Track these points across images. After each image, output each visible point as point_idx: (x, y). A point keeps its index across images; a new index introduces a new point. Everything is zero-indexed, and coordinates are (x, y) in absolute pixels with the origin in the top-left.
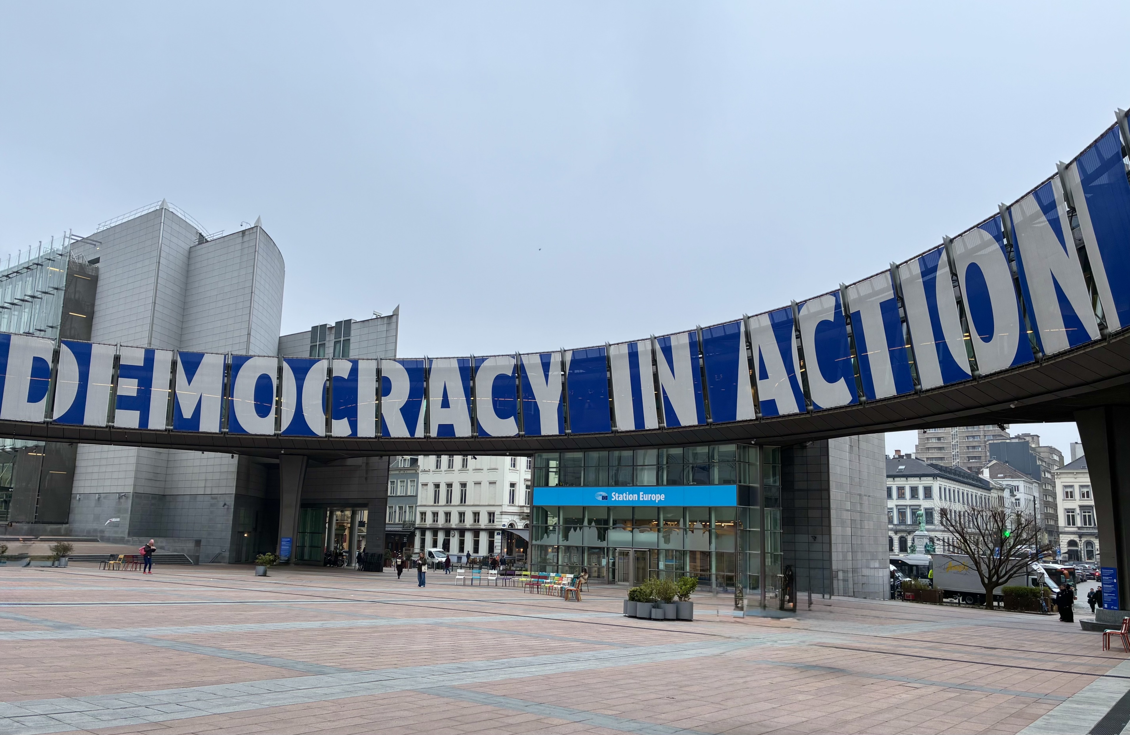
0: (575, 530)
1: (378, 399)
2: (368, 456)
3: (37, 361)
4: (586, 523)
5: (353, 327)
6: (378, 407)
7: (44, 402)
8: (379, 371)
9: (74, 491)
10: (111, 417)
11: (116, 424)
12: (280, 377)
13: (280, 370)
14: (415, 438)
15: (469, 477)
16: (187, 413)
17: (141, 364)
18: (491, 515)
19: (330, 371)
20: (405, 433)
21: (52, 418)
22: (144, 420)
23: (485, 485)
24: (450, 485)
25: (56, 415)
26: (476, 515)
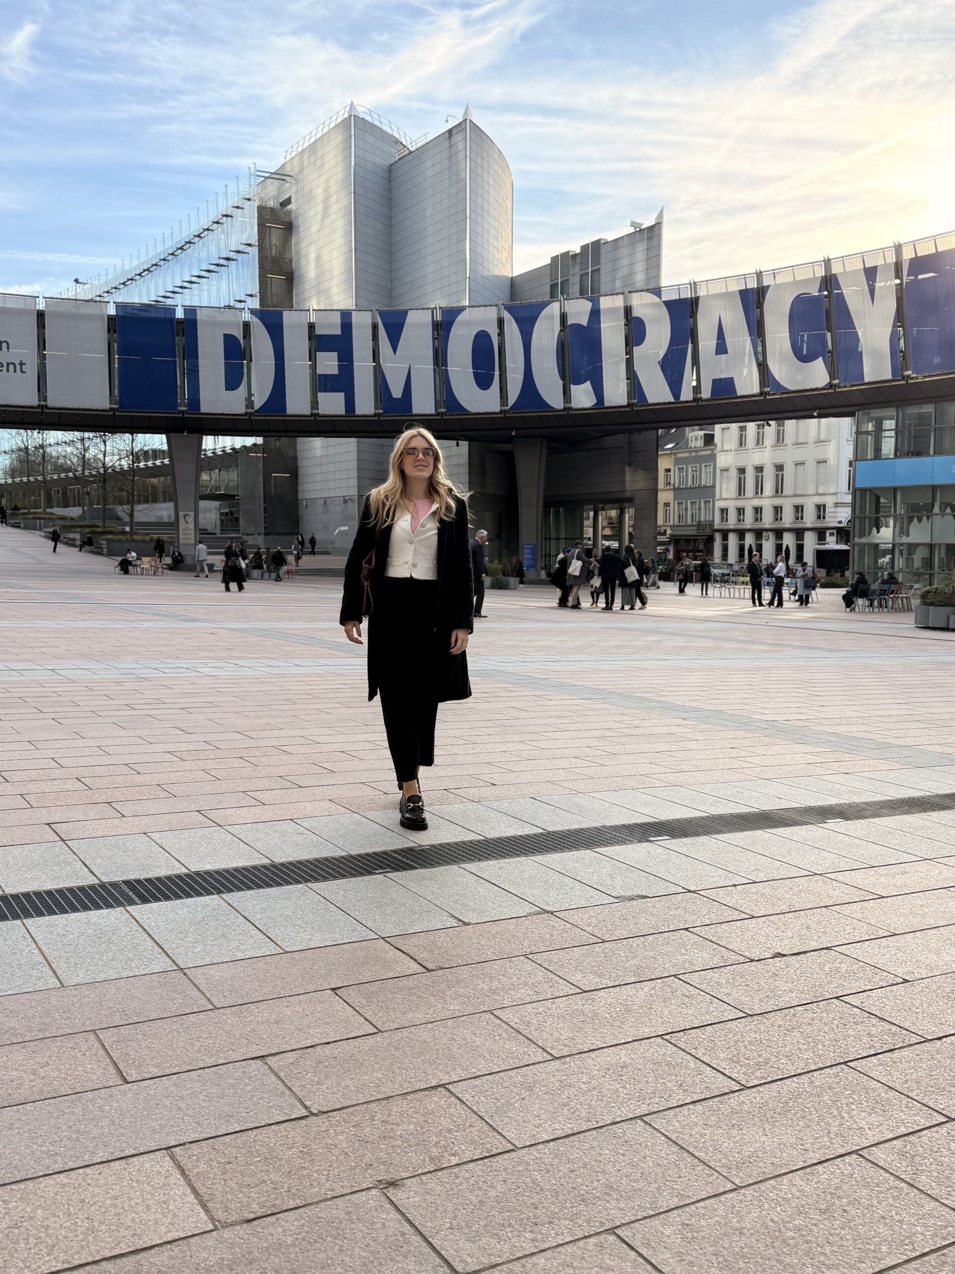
0: (920, 520)
1: (629, 352)
2: (631, 432)
3: (229, 339)
4: (936, 510)
5: (603, 250)
6: (630, 363)
7: (242, 390)
8: (628, 310)
9: (300, 497)
10: (315, 404)
11: (321, 411)
12: (501, 334)
13: (501, 322)
14: (681, 402)
15: (788, 456)
16: (397, 392)
17: (338, 332)
18: (821, 509)
19: (563, 317)
20: (666, 396)
21: (253, 408)
22: (350, 404)
23: (811, 465)
24: (759, 469)
25: (257, 406)
26: (799, 509)
